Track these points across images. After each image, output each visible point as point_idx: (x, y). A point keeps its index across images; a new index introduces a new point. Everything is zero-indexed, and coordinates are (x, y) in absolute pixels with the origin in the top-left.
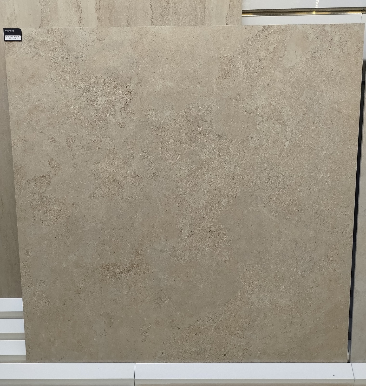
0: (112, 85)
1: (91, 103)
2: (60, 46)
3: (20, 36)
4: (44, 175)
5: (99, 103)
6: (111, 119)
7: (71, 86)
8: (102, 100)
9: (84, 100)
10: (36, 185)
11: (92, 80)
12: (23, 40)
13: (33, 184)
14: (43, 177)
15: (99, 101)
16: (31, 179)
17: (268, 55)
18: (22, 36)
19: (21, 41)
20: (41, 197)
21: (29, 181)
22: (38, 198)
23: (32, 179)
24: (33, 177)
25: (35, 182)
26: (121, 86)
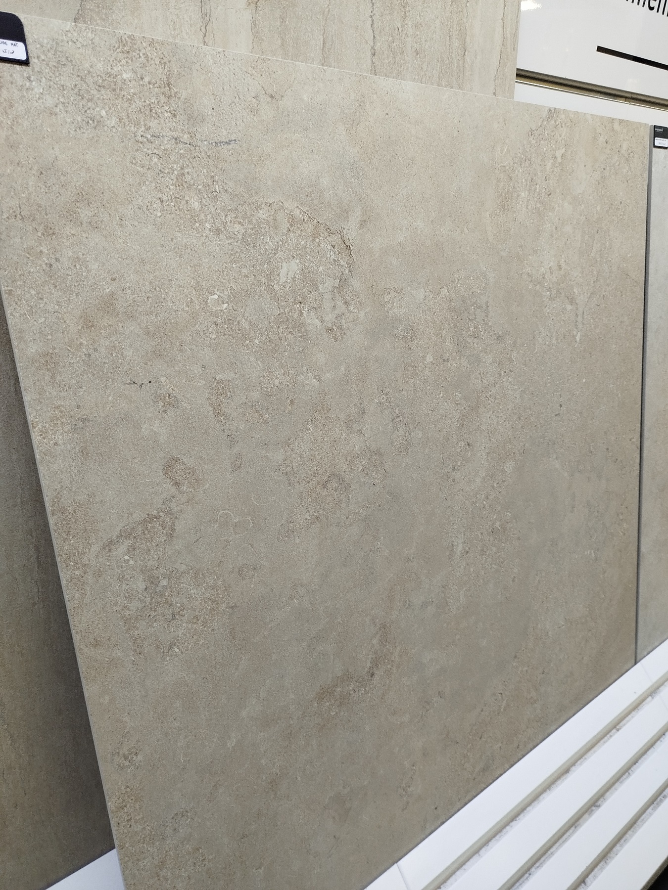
0: (310, 228)
1: (263, 280)
2: (163, 99)
3: (21, 45)
4: (155, 512)
5: (283, 280)
6: (312, 321)
7: (208, 232)
8: (289, 270)
9: (244, 271)
10: (132, 549)
11: (262, 214)
12: (33, 61)
13: (121, 550)
14: (151, 518)
15: (283, 272)
16: (114, 537)
17: (555, 170)
18: (29, 47)
19: (26, 63)
20: (153, 581)
21: (109, 545)
22: (141, 586)
23: (118, 537)
24: (118, 529)
25: (128, 543)
26: (328, 229)
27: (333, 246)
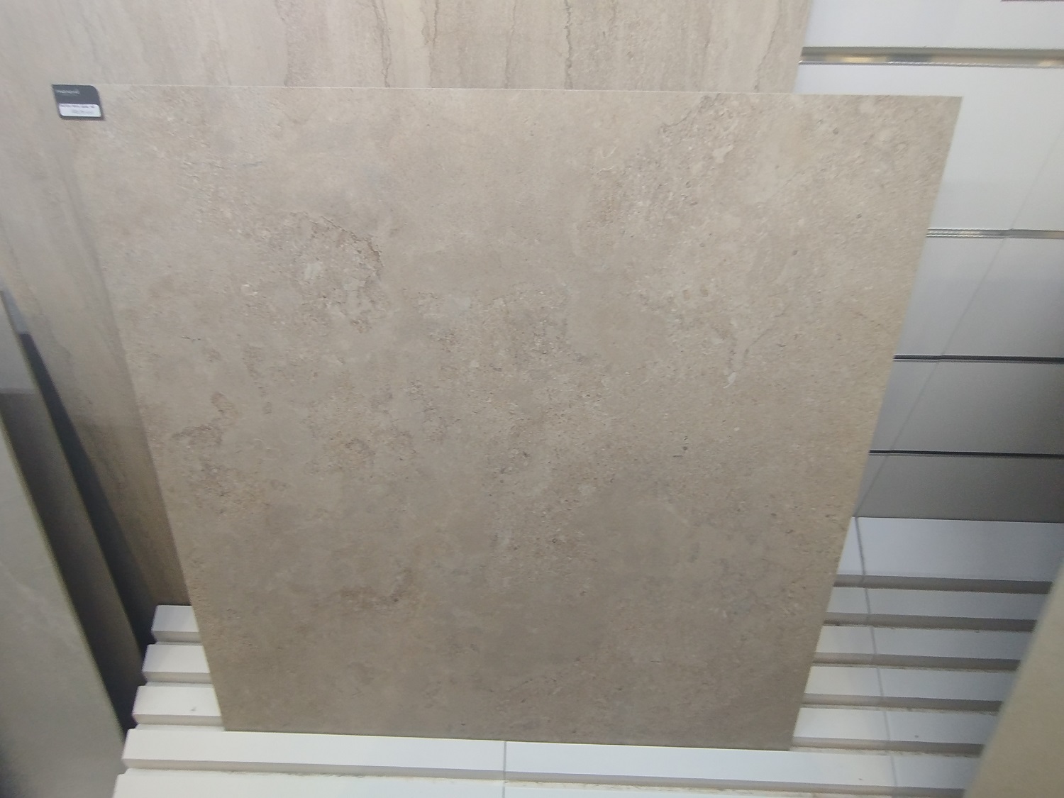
0: (334, 235)
1: (289, 276)
3: (98, 106)
4: (207, 425)
5: (307, 277)
6: (335, 312)
7: (239, 236)
8: (313, 270)
9: (272, 268)
10: (192, 443)
11: (287, 222)
13: (185, 441)
14: (204, 428)
15: (307, 271)
17: (710, 173)
18: (104, 107)
19: (101, 118)
20: (207, 467)
21: (177, 436)
22: (199, 467)
23: (182, 433)
24: (182, 428)
25: (189, 438)
26: (354, 237)
27: (359, 252)
